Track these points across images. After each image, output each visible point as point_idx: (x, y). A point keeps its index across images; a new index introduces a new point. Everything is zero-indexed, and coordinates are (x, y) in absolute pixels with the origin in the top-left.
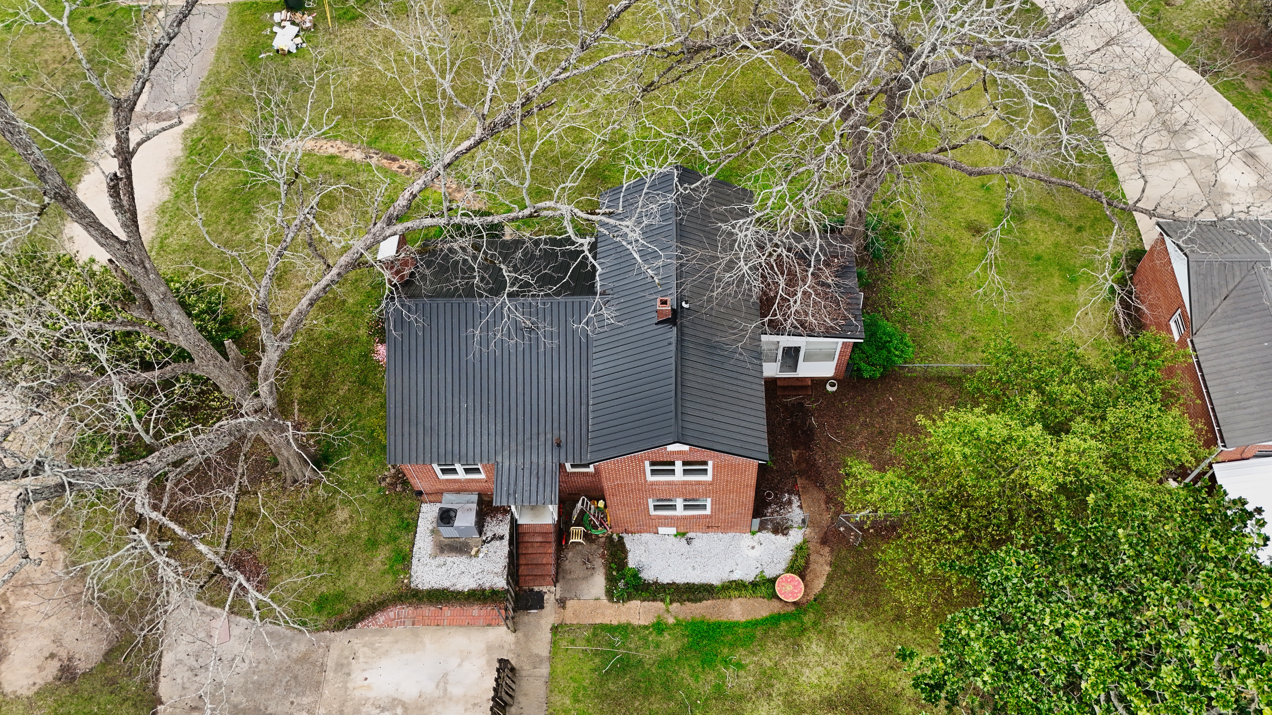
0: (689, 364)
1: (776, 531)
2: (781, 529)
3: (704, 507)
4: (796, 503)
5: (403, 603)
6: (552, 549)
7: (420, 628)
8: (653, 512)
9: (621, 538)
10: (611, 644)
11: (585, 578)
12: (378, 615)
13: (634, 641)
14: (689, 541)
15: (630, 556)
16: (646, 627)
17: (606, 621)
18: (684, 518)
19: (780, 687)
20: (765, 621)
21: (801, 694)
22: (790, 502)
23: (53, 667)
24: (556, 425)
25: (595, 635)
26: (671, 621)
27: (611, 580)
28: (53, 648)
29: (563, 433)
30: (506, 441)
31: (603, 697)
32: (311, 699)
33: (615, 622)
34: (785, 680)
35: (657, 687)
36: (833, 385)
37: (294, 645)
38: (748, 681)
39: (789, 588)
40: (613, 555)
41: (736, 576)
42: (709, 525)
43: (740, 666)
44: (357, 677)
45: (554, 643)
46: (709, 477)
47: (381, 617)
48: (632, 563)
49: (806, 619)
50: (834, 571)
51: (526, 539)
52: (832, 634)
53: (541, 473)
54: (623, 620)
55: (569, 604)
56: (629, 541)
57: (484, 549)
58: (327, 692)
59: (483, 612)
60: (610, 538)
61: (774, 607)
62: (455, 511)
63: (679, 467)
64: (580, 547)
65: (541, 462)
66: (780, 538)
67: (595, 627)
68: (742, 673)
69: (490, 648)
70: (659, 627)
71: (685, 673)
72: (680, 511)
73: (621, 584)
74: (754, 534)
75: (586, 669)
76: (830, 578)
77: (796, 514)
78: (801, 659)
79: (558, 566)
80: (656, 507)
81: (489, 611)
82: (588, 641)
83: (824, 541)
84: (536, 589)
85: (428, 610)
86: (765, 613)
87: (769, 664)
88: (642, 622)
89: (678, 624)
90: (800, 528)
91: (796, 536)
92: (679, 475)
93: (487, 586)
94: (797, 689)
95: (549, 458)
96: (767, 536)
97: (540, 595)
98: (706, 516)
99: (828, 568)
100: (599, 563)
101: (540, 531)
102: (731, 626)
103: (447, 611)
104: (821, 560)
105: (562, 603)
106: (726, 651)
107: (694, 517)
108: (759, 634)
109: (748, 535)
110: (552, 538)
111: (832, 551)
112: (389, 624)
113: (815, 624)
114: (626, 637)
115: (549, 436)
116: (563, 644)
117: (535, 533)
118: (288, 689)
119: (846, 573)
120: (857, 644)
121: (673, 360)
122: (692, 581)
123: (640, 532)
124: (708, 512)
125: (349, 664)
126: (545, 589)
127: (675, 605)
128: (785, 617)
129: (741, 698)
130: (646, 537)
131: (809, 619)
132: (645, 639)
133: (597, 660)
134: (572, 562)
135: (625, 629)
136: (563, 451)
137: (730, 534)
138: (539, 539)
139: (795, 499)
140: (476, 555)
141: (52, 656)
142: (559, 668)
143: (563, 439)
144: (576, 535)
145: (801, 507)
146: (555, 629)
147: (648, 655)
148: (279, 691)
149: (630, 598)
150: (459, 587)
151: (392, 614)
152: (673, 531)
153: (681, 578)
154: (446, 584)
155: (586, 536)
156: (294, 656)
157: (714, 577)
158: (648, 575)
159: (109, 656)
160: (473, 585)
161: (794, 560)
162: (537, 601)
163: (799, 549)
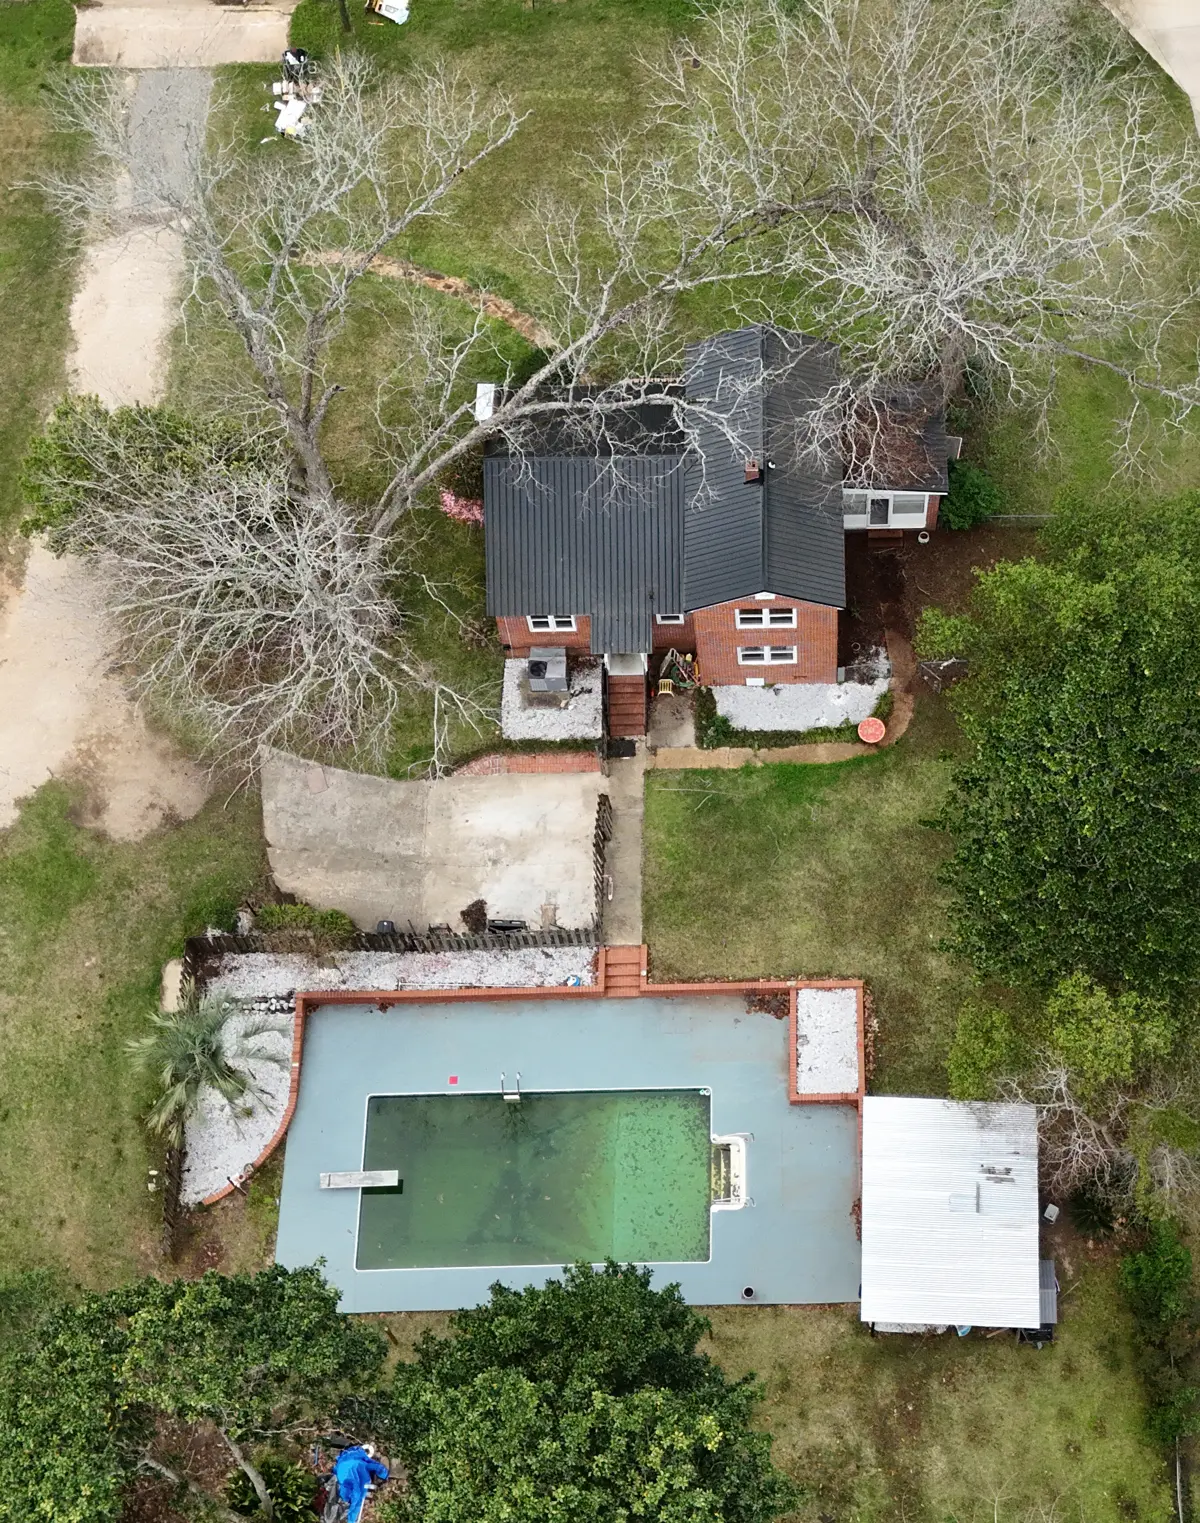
0: (775, 521)
1: (862, 681)
2: (867, 679)
3: (790, 656)
4: (883, 654)
5: (497, 752)
6: (643, 699)
7: (516, 776)
8: (741, 662)
9: (709, 690)
10: (703, 786)
11: (676, 728)
12: (473, 764)
13: (724, 783)
14: (777, 692)
15: (719, 706)
16: (735, 771)
17: (697, 766)
18: (772, 667)
19: (860, 820)
20: (848, 763)
21: (880, 825)
22: (877, 654)
23: (156, 817)
24: (648, 577)
25: (686, 778)
26: (759, 764)
27: (701, 729)
28: (151, 799)
29: (655, 585)
30: (601, 594)
31: (695, 832)
32: (415, 840)
33: (705, 767)
34: (866, 814)
35: (746, 822)
36: (924, 537)
37: (392, 792)
38: (832, 816)
39: (871, 731)
40: (702, 706)
41: (822, 723)
42: (797, 676)
43: (824, 803)
44: (458, 820)
45: (647, 786)
46: (794, 625)
47: (476, 766)
48: (720, 711)
49: (887, 760)
50: (916, 718)
51: (617, 689)
52: (910, 773)
53: (636, 624)
54: (714, 765)
55: (660, 751)
56: (718, 693)
57: (573, 701)
58: (430, 832)
59: (577, 760)
60: (699, 690)
61: (859, 750)
62: (545, 665)
63: (766, 615)
64: (668, 700)
65: (635, 614)
66: (866, 687)
67: (686, 771)
68: (826, 809)
69: (585, 792)
70: (748, 770)
71: (772, 810)
72: (767, 661)
73: (710, 732)
74: (840, 683)
75: (679, 808)
76: (912, 723)
77: (882, 664)
78: (882, 795)
79: (648, 717)
80: (746, 657)
81: (580, 759)
82: (680, 783)
83: (908, 690)
84: (627, 738)
85: (522, 759)
86: (849, 756)
87: (851, 800)
88: (732, 767)
89: (766, 766)
90: (885, 677)
91: (882, 685)
92: (766, 624)
93: (578, 736)
94: (876, 822)
95: (642, 610)
96: (853, 686)
97: (632, 744)
98: (792, 665)
99: (910, 714)
100: (688, 713)
101: (632, 682)
102: (817, 768)
103: (541, 759)
104: (905, 707)
105: (653, 750)
106: (811, 790)
107: (781, 666)
108: (842, 775)
109: (835, 685)
110: (643, 689)
111: (915, 698)
112: (485, 771)
113: (896, 764)
114: (716, 779)
115: (642, 589)
116: (657, 787)
117: (625, 685)
118: (391, 831)
119: (928, 718)
120: (935, 781)
121: (760, 518)
122: (778, 728)
123: (729, 684)
124: (794, 661)
125: (449, 809)
126: (635, 738)
127: (763, 750)
128: (869, 759)
129: (824, 830)
130: (735, 688)
131: (890, 760)
132: (734, 781)
133: (689, 800)
134: (661, 711)
135: (715, 773)
136: (656, 603)
137: (818, 685)
138: (629, 690)
139: (882, 650)
140: (566, 707)
141: (152, 806)
142: (653, 807)
143: (656, 591)
144: (666, 687)
145: (887, 658)
146: (647, 773)
147: (739, 796)
148: (382, 833)
149: (719, 745)
150: (551, 737)
151: (486, 763)
152: (761, 681)
153: (769, 726)
154: (538, 735)
155: (675, 688)
156: (394, 802)
157: (800, 725)
158: (737, 724)
159: (211, 804)
160: (565, 735)
161: (879, 706)
162: (630, 750)
163: (883, 697)
